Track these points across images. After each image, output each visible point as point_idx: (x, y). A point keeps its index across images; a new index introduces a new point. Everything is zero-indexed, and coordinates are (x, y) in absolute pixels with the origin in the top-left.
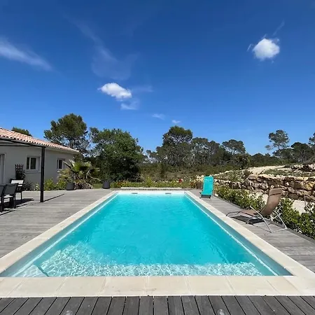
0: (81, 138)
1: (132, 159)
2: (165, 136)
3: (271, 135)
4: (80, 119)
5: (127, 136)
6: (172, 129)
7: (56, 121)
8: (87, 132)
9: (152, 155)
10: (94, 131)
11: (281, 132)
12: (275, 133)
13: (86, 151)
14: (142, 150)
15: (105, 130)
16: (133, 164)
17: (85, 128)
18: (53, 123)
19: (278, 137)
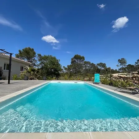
0: (33, 58)
1: (56, 69)
2: (72, 59)
3: (119, 60)
4: (33, 50)
5: (55, 58)
6: (76, 56)
7: (21, 50)
8: (36, 56)
9: (65, 69)
10: (40, 55)
11: (123, 59)
12: (121, 59)
13: (35, 65)
14: (61, 66)
15: (44, 56)
16: (57, 71)
17: (35, 54)
18: (20, 51)
19: (122, 61)
